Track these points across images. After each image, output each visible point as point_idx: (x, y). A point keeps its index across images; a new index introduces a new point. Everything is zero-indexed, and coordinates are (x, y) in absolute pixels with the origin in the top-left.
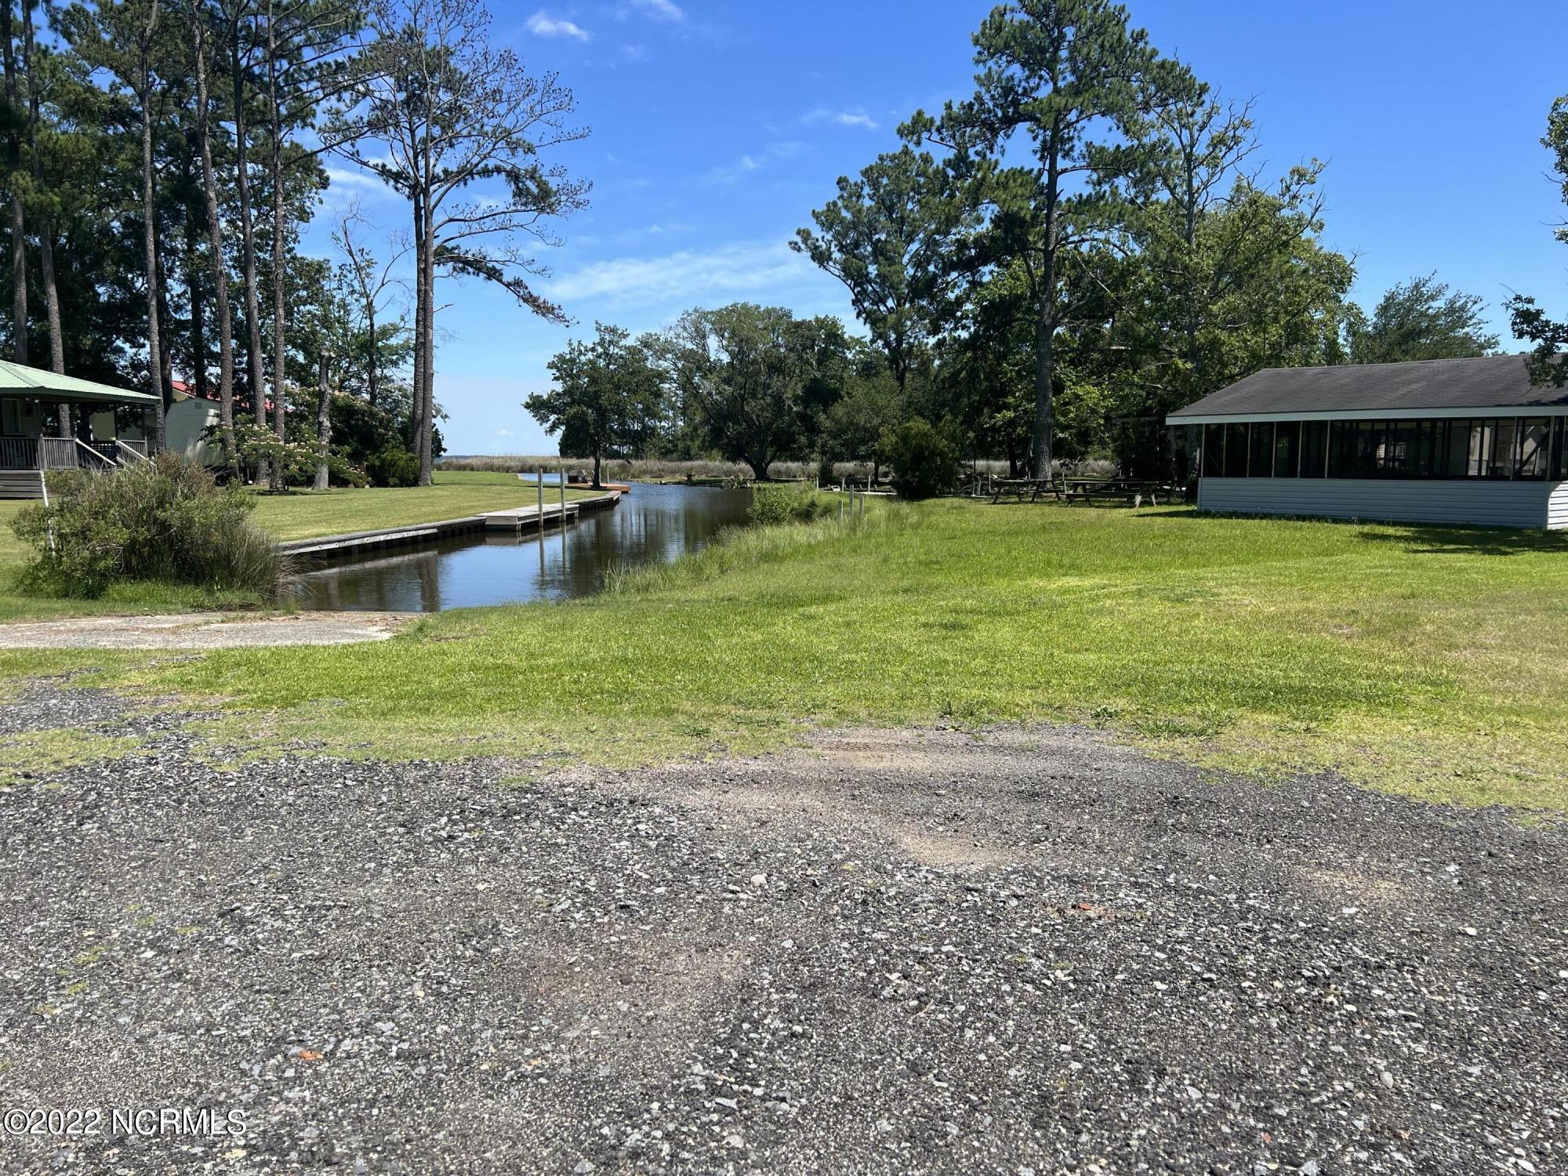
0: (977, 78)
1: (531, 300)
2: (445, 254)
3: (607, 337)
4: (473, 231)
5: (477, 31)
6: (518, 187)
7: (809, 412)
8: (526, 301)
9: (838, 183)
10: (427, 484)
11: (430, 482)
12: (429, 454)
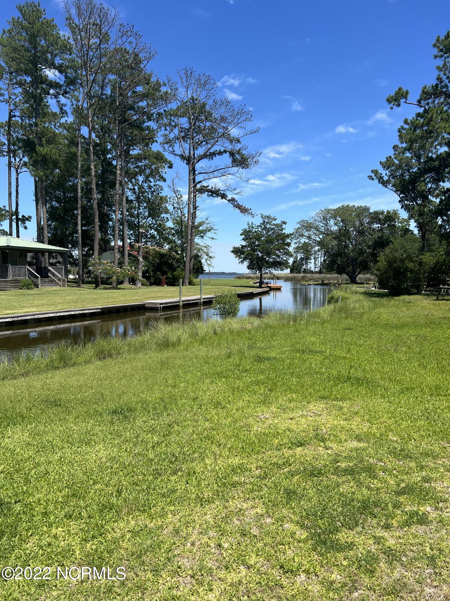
0: (438, 68)
1: (239, 207)
2: (203, 190)
3: (266, 220)
4: (210, 177)
5: (213, 91)
6: (233, 158)
7: (375, 252)
8: (236, 207)
9: (394, 148)
10: (186, 285)
11: (188, 284)
12: (188, 272)
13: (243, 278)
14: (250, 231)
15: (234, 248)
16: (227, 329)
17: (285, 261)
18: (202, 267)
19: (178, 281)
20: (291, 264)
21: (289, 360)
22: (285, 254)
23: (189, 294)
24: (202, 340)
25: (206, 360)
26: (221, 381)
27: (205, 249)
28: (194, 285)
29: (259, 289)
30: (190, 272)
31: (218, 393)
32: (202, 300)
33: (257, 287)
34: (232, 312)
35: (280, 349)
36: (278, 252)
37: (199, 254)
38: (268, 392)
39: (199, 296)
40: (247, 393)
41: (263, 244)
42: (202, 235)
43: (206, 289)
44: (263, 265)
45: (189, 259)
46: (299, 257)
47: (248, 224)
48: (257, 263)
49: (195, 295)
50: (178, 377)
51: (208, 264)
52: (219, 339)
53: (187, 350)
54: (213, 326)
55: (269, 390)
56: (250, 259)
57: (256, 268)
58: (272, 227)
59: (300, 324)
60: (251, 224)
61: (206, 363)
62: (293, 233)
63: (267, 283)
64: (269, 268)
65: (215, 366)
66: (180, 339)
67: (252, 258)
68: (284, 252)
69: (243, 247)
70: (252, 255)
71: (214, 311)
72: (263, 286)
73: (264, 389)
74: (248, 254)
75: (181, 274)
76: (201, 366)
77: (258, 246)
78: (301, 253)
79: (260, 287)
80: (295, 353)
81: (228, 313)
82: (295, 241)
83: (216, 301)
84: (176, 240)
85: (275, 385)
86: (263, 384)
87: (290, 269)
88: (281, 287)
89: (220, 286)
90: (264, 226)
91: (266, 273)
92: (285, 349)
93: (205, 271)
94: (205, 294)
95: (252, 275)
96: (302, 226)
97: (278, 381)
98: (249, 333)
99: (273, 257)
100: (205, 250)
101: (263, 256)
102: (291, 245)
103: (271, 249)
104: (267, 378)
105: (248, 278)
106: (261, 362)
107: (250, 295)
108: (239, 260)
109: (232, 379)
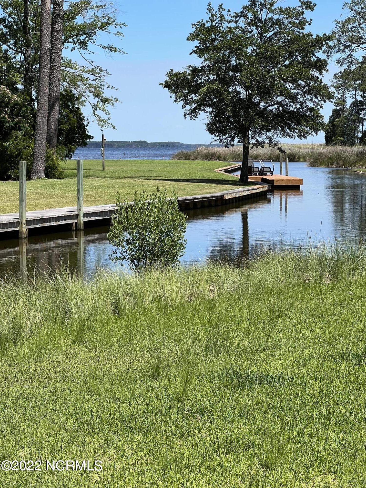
10: (39, 178)
11: (43, 175)
12: (44, 141)
13: (195, 158)
14: (213, 29)
15: (171, 74)
16: (150, 298)
17: (311, 110)
18: (82, 128)
19: (17, 166)
20: (326, 120)
21: (318, 383)
22: (310, 93)
23: (45, 202)
24: (80, 331)
25: (91, 383)
26: (132, 440)
27: (92, 77)
28: (60, 176)
29: (240, 189)
30: (49, 140)
31: (122, 476)
32: (83, 219)
33: (234, 183)
34: (163, 251)
35: (294, 352)
36: (292, 86)
37: (74, 92)
38: (261, 471)
39: (74, 209)
40: (203, 475)
41: (252, 65)
42: (82, 38)
43: (92, 188)
44: (251, 122)
45: (45, 104)
46: (349, 102)
47: (210, 9)
48: (236, 115)
49: (61, 204)
50: (12, 432)
51: (100, 120)
52: (127, 326)
53: (39, 357)
54: (111, 292)
55: (266, 466)
56: (214, 104)
57: (231, 129)
58: (276, 17)
59: (350, 284)
60: (216, 9)
61: (91, 392)
62: (334, 33)
63: (262, 172)
64: (269, 130)
65: (115, 401)
66: (21, 326)
67: (221, 101)
68: (308, 85)
69: (195, 71)
70: (221, 94)
71: (114, 248)
72: (251, 178)
73: (248, 463)
74: (209, 92)
75: (25, 148)
76: (77, 401)
77: (236, 69)
78: (355, 89)
79: (244, 181)
80: (336, 363)
81: (154, 255)
82: (338, 56)
83: (120, 222)
84: (10, 52)
85: (280, 450)
86: (245, 449)
87: (327, 132)
88: (301, 181)
89: (131, 181)
90: (254, 13)
91: (259, 144)
92: (307, 352)
93: (90, 137)
94: (90, 202)
95: (222, 150)
96: (359, 13)
97: (288, 440)
98: (212, 310)
99: (279, 99)
100: (90, 82)
101: (249, 98)
102: (328, 67)
103: (273, 77)
104: (257, 433)
105: (210, 157)
106: (243, 388)
107: (216, 205)
108: (184, 106)
109: (161, 437)
